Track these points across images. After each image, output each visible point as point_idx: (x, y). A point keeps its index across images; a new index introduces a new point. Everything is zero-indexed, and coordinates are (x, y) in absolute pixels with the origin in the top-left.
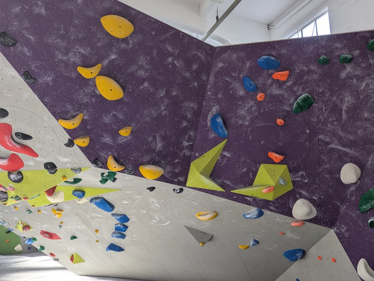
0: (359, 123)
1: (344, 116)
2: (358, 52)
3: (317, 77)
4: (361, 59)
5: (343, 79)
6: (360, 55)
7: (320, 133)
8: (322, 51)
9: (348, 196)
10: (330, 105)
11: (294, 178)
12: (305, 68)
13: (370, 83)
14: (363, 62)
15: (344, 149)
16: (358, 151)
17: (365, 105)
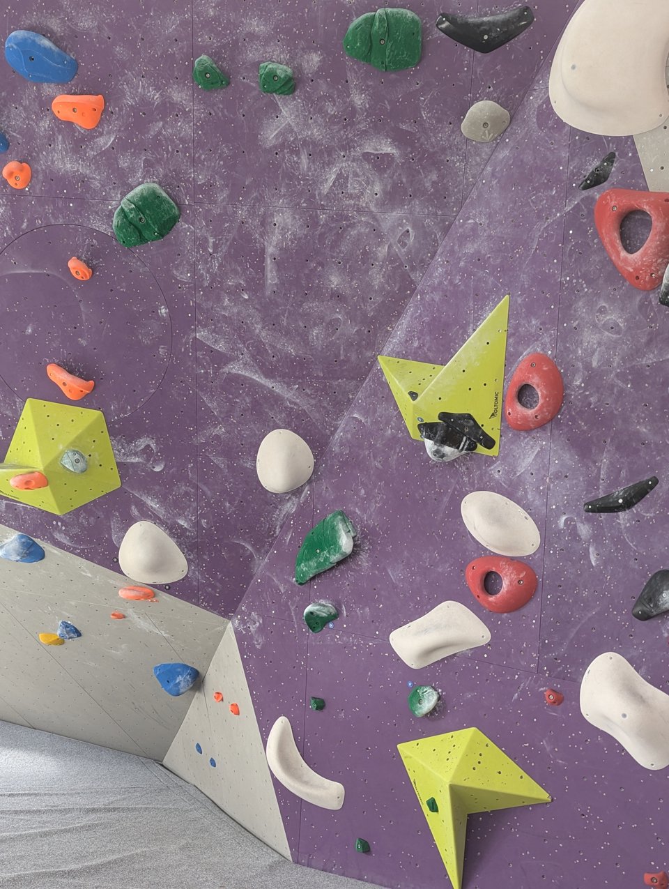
0: (312, 306)
1: (271, 276)
2: (315, 59)
3: (190, 132)
4: (324, 87)
5: (270, 151)
6: (321, 71)
7: (200, 322)
8: (204, 39)
9: (278, 530)
10: (229, 232)
11: (124, 454)
12: (154, 95)
13: (351, 176)
14: (330, 98)
15: (269, 383)
16: (309, 396)
17: (332, 247)
